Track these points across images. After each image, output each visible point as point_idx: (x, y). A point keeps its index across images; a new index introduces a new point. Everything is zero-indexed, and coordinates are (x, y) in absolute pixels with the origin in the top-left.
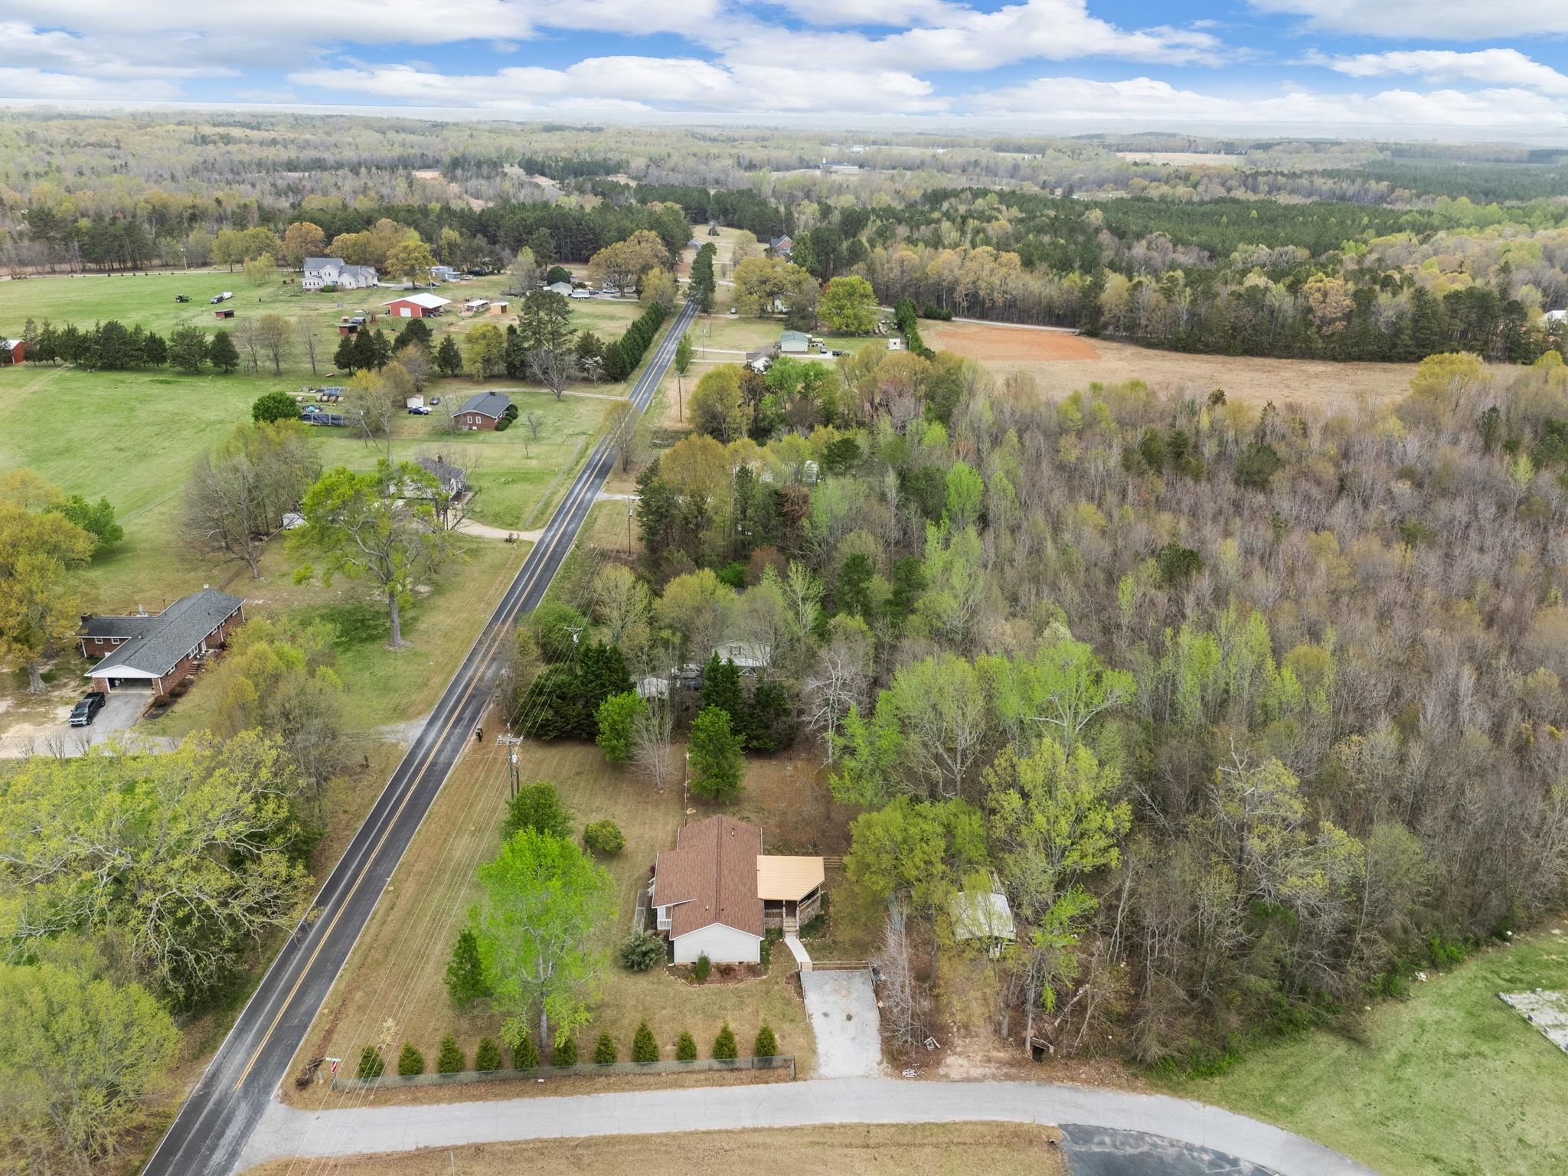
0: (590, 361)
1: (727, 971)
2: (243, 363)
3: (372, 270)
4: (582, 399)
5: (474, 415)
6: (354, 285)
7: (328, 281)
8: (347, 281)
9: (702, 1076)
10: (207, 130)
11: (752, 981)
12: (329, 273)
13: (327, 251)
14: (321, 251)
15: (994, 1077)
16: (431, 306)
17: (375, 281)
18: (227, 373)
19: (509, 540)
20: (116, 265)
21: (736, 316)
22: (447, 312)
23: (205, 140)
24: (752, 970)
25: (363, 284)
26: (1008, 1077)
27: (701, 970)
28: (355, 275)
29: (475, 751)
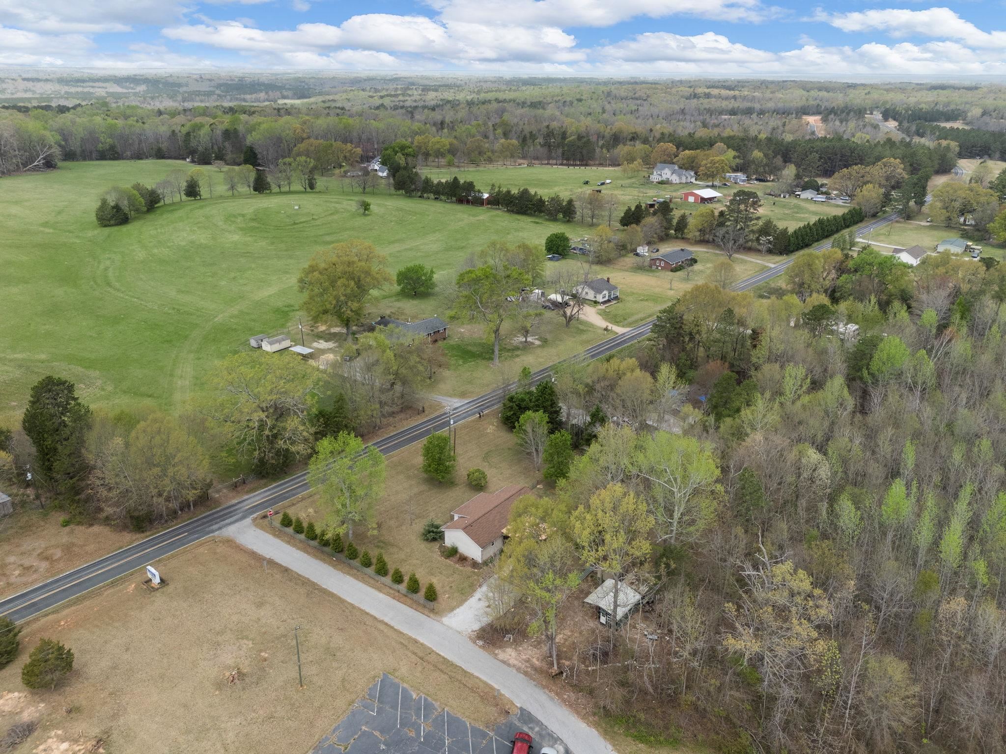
0: (764, 239)
1: (463, 559)
2: (578, 216)
3: (692, 173)
4: (746, 262)
5: (661, 260)
6: (678, 181)
7: (664, 177)
8: (675, 179)
9: (392, 592)
10: (700, 91)
11: (469, 569)
12: (667, 173)
13: (675, 160)
14: (669, 161)
15: (518, 669)
16: (706, 197)
17: (693, 180)
18: (568, 221)
19: (606, 329)
20: (565, 162)
21: (928, 224)
22: (719, 201)
23: (695, 96)
24: (475, 564)
25: (684, 181)
26: (526, 674)
27: (453, 552)
28: (680, 176)
29: (473, 421)
